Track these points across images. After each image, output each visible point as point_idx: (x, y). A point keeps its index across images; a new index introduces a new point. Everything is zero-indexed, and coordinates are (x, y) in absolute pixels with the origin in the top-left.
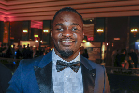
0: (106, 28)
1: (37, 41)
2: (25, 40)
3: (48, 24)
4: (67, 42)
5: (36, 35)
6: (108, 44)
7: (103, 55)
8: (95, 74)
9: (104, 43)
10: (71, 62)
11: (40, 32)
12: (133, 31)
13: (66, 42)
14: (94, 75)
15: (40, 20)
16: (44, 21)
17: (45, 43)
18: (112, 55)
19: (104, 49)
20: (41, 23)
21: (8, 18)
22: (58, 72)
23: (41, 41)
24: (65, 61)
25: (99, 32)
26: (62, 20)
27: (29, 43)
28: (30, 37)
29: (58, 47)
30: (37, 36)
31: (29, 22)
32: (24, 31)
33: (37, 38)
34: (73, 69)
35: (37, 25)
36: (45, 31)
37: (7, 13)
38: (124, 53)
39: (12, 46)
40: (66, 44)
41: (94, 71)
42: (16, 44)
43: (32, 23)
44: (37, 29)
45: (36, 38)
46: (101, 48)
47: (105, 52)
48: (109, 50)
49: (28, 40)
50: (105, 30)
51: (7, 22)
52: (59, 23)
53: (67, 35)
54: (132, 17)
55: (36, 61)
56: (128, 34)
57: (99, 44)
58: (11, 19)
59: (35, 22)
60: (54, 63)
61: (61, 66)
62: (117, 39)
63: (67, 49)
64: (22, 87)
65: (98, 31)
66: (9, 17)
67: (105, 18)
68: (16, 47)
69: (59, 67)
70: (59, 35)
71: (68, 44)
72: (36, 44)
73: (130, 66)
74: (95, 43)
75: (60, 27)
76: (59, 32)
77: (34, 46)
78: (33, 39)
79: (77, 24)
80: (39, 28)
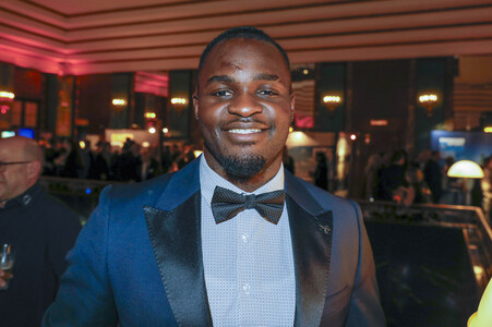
0: (350, 92)
1: (152, 130)
2: (118, 127)
3: (184, 80)
4: (244, 133)
5: (151, 112)
6: (353, 137)
7: (341, 167)
8: (331, 227)
9: (342, 134)
10: (257, 193)
11: (161, 104)
12: (424, 98)
13: (242, 131)
14: (326, 229)
15: (163, 72)
16: (172, 74)
17: (176, 134)
18: (367, 168)
19: (342, 150)
20: (165, 78)
21: (70, 64)
22: (217, 223)
23: (165, 130)
24: (239, 191)
25: (330, 104)
26: (227, 65)
27: (131, 136)
28: (132, 119)
29: (218, 147)
30: (152, 115)
31: (131, 75)
32: (116, 102)
33: (153, 122)
34: (262, 213)
35: (154, 85)
36: (174, 101)
37: (66, 51)
38: (401, 162)
39: (82, 144)
40: (242, 139)
41: (327, 218)
42: (94, 139)
43: (137, 78)
44: (152, 95)
45: (151, 120)
46: (334, 148)
47: (347, 158)
48: (358, 153)
49: (127, 127)
50: (345, 98)
51: (68, 76)
52: (219, 74)
53: (245, 110)
54: (422, 61)
55: (150, 192)
56: (411, 108)
57: (328, 136)
58: (78, 67)
59: (147, 75)
60: (207, 196)
61: (227, 206)
62: (380, 123)
63: (244, 153)
64: (107, 270)
65: (327, 99)
66: (73, 61)
67: (344, 64)
68: (94, 147)
69: (221, 209)
70: (219, 112)
71: (249, 139)
72: (149, 138)
73: (419, 198)
74: (317, 135)
75: (222, 86)
76: (220, 102)
77: (146, 144)
78: (143, 124)
79: (273, 77)
80: (157, 91)
